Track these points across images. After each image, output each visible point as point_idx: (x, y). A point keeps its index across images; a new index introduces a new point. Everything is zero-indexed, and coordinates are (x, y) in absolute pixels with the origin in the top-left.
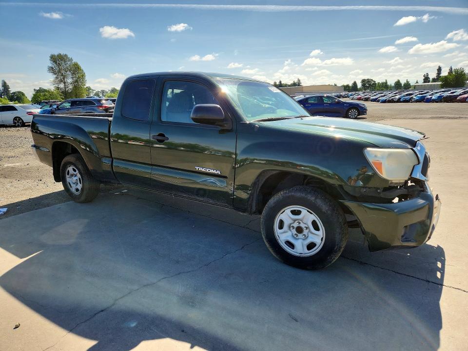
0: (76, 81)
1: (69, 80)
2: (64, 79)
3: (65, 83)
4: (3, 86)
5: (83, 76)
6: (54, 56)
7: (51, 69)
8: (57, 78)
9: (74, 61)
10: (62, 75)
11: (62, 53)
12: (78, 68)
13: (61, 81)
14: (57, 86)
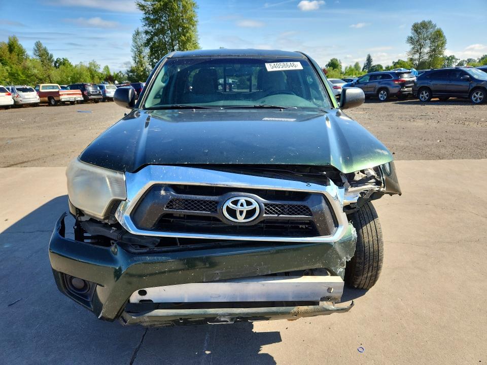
0: (434, 50)
1: (426, 50)
2: (421, 48)
3: (420, 53)
4: (367, 60)
5: (443, 43)
6: (417, 24)
7: (411, 40)
8: (413, 48)
9: (438, 27)
10: (420, 44)
11: (427, 20)
12: (440, 35)
13: (417, 51)
14: (411, 57)
